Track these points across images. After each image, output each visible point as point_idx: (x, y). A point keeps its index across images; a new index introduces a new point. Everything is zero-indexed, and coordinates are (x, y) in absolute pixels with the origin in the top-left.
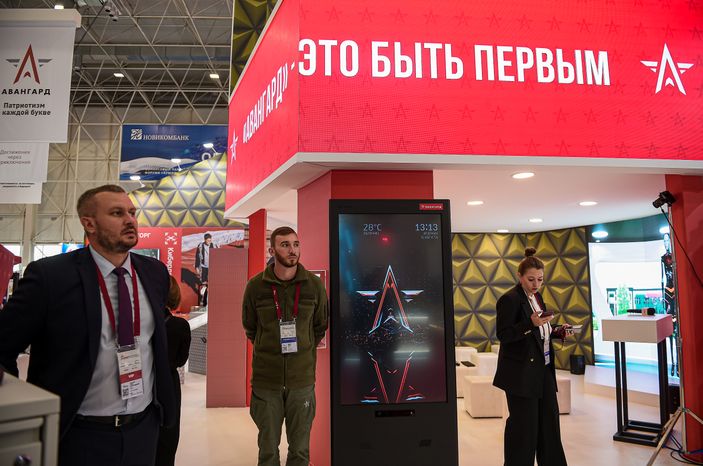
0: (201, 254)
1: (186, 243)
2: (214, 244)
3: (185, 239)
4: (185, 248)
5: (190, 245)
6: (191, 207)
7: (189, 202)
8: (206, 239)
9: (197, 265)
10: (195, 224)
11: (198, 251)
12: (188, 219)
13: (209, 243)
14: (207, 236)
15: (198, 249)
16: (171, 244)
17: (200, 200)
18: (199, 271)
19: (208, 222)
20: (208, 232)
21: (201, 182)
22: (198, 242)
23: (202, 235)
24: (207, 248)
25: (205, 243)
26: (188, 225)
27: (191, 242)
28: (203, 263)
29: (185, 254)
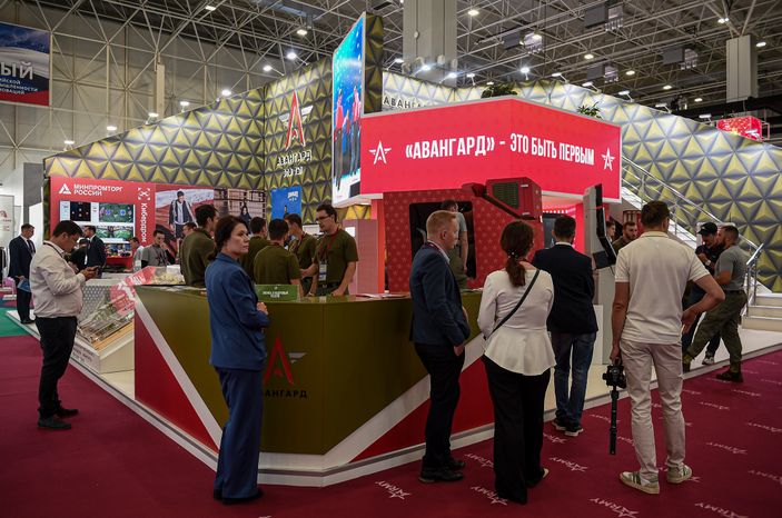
0: (174, 211)
1: (159, 199)
2: (187, 201)
3: (158, 195)
4: (159, 205)
5: (164, 201)
6: (160, 163)
7: (159, 158)
8: (179, 196)
9: (171, 222)
10: (164, 180)
11: (171, 208)
12: (157, 175)
13: (182, 201)
14: (180, 194)
15: (171, 206)
16: (144, 199)
17: (169, 157)
18: (173, 228)
19: (178, 179)
20: (181, 190)
21: (170, 137)
23: (175, 192)
24: (180, 206)
25: (178, 200)
26: (158, 181)
27: (165, 199)
29: (159, 210)
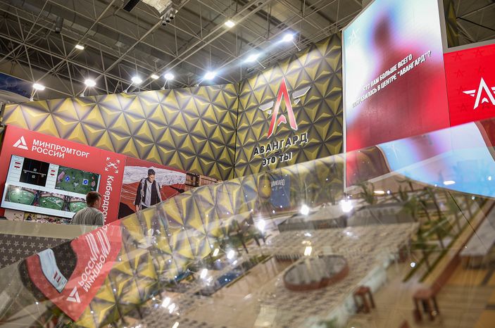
0: (142, 190)
1: (128, 174)
2: (157, 181)
3: (128, 169)
4: (127, 180)
5: (133, 177)
6: (134, 135)
7: (133, 130)
8: (149, 174)
9: (137, 203)
11: (140, 187)
12: (129, 148)
13: (152, 180)
14: (151, 172)
15: (140, 184)
16: (112, 171)
18: (139, 209)
19: (150, 156)
20: (152, 168)
21: (148, 111)
22: (141, 177)
24: (149, 185)
25: (148, 179)
27: (134, 174)
28: (144, 201)
29: (126, 186)
